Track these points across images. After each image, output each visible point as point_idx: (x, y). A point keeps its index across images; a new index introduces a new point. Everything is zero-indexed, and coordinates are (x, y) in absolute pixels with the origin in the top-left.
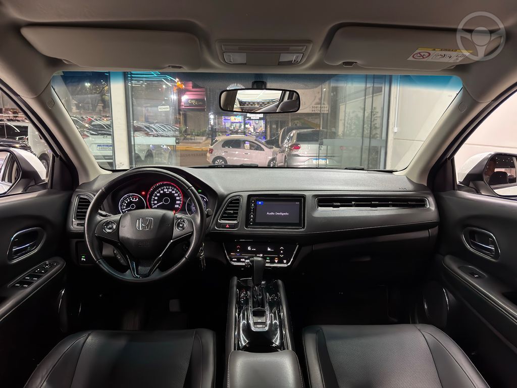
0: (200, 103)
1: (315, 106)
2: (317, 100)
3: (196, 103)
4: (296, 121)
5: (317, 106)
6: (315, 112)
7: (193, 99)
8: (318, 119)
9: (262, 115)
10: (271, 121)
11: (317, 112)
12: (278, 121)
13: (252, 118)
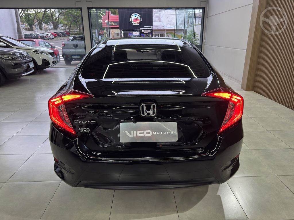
0: (116, 24)
1: (179, 25)
2: (180, 22)
3: (113, 24)
4: (169, 34)
5: (180, 25)
6: (179, 29)
7: (112, 22)
8: (181, 33)
9: (150, 31)
10: (155, 34)
11: (180, 29)
12: (159, 34)
13: (144, 33)
